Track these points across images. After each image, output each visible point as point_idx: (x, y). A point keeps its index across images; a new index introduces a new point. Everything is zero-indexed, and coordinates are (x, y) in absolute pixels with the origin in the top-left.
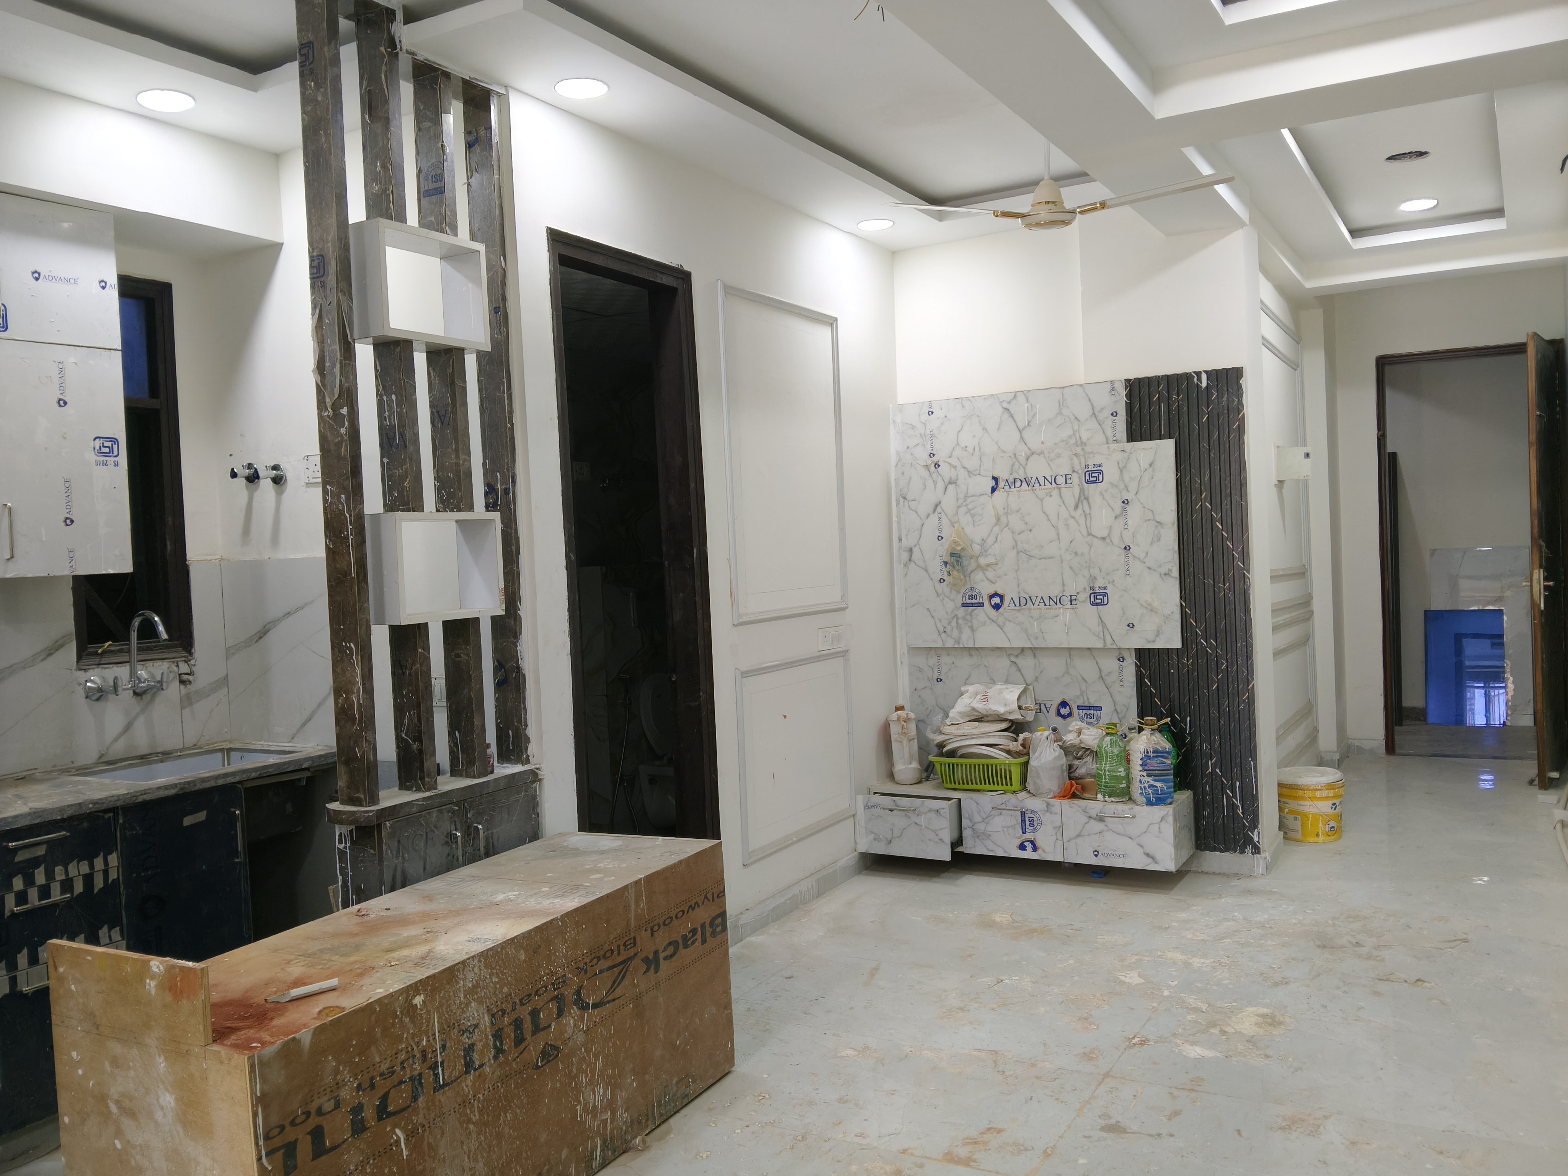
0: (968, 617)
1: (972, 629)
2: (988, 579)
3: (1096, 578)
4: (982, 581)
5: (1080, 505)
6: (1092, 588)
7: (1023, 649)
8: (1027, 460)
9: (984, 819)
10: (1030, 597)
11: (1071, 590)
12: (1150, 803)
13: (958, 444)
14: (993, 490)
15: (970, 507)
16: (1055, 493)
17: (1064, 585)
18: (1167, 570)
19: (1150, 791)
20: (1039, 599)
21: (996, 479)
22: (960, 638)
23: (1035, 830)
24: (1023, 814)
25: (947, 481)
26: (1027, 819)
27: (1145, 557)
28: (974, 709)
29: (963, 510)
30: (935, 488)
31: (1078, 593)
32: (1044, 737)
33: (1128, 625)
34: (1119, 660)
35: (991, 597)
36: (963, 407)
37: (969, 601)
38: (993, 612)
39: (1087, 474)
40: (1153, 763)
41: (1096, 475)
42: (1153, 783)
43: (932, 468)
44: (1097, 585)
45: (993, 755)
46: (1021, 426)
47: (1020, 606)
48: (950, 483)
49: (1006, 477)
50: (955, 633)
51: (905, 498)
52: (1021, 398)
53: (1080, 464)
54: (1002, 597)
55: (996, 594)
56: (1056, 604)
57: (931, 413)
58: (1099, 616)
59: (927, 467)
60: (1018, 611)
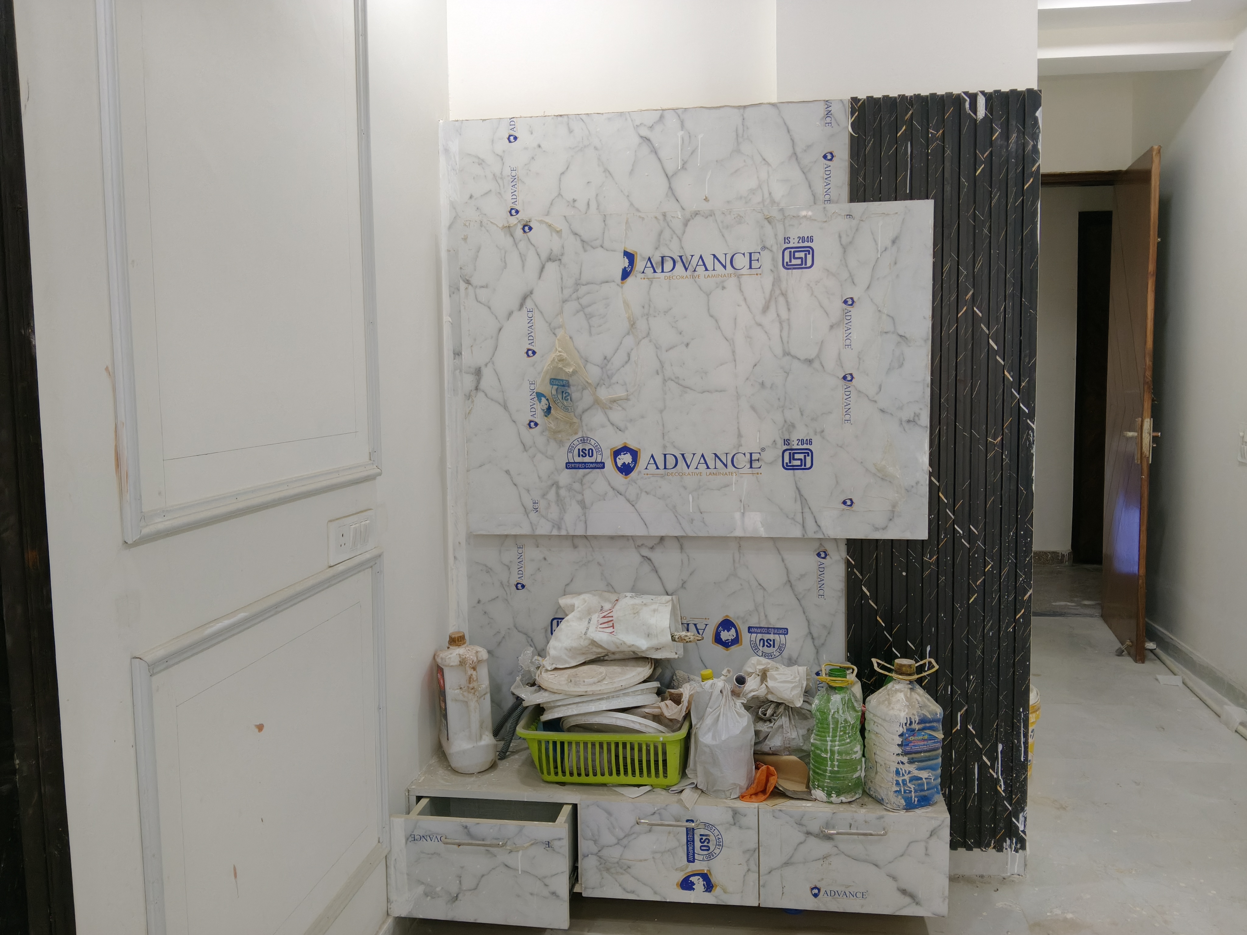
0: (577, 486)
1: (582, 504)
2: (613, 424)
3: (793, 426)
4: (603, 426)
5: (773, 305)
6: (787, 442)
7: (662, 539)
8: (686, 225)
9: (619, 840)
10: (683, 455)
11: (751, 445)
12: (910, 806)
13: (560, 195)
14: (626, 274)
15: (584, 301)
16: (731, 283)
17: (740, 436)
18: (912, 415)
19: (912, 787)
20: (698, 457)
21: (630, 256)
22: (561, 519)
23: (710, 857)
25: (544, 256)
26: (697, 839)
27: (877, 394)
28: (594, 643)
29: (572, 306)
30: (523, 266)
31: (763, 449)
32: (717, 692)
33: (844, 503)
34: (819, 555)
35: (616, 453)
36: (571, 131)
37: (578, 460)
38: (619, 478)
39: (787, 253)
40: (918, 742)
41: (802, 255)
42: (916, 773)
43: (519, 232)
44: (795, 437)
45: (637, 727)
46: (670, 169)
47: (665, 468)
48: (550, 259)
49: (647, 254)
50: (554, 513)
51: (468, 282)
52: (672, 121)
53: (776, 235)
54: (635, 454)
55: (625, 449)
56: (726, 466)
57: (512, 138)
58: (798, 488)
59: (508, 229)
60: (662, 476)
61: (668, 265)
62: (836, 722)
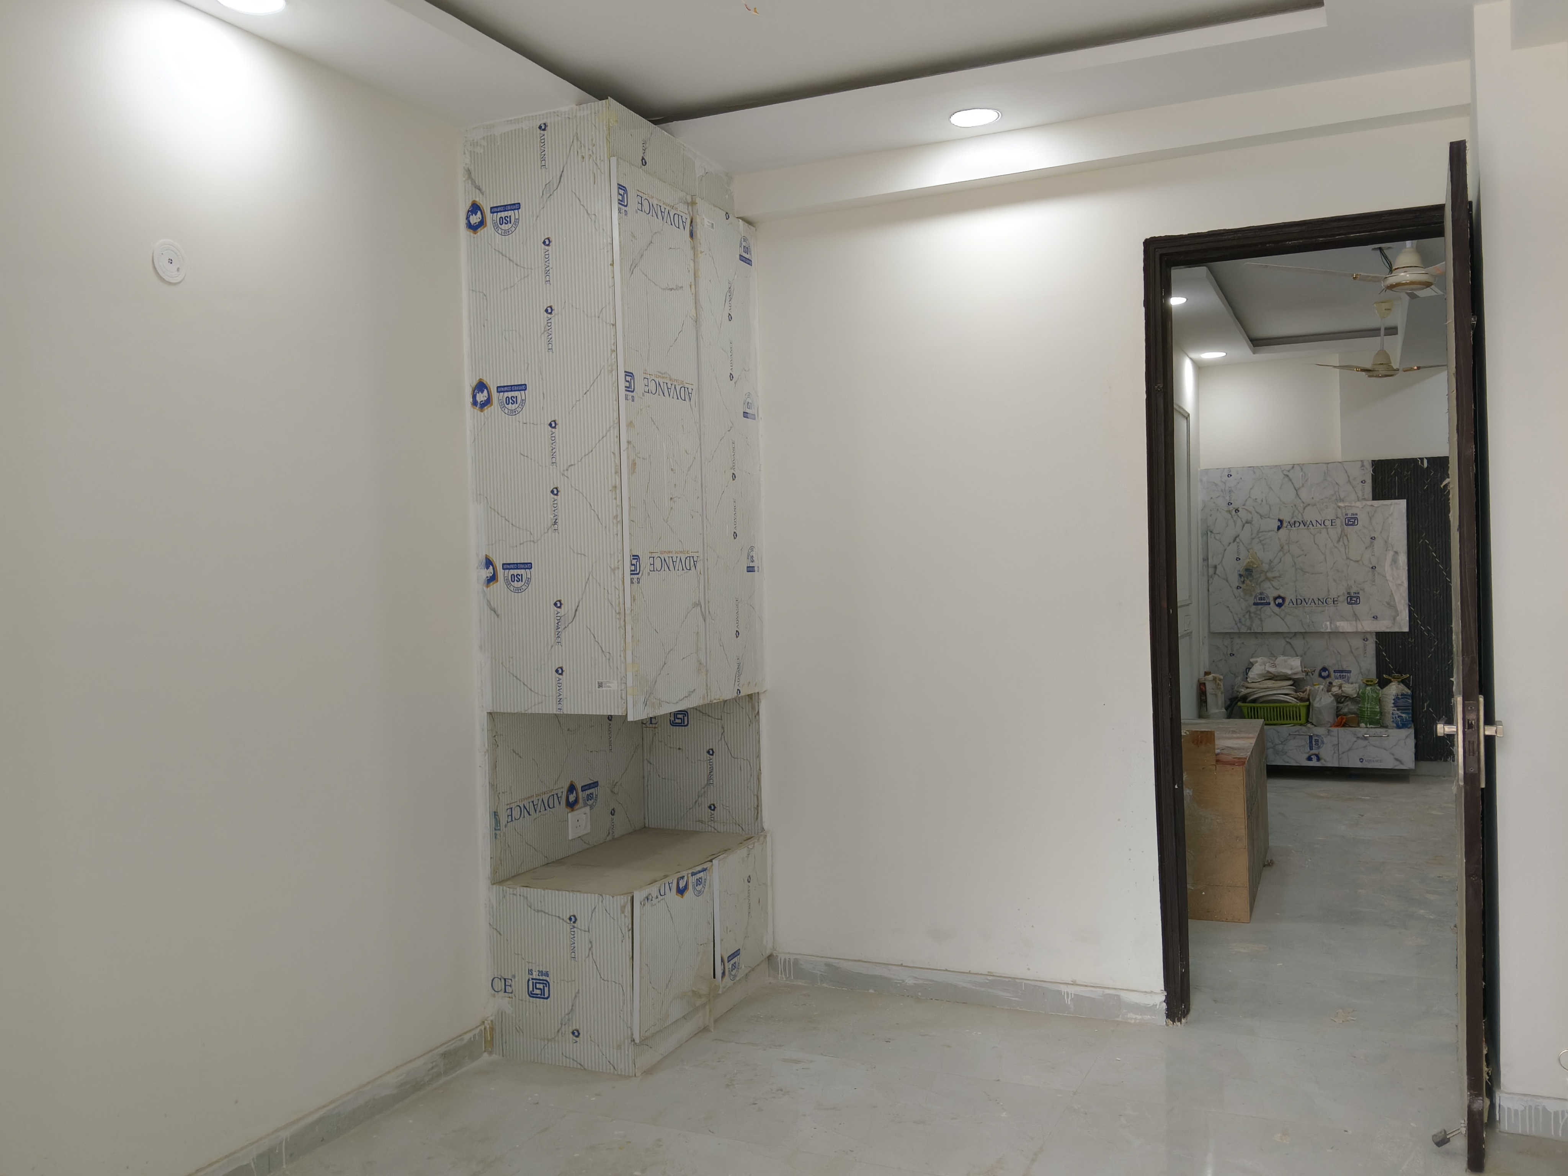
0: (1258, 612)
1: (1261, 620)
2: (1274, 587)
3: (1351, 587)
4: (1270, 588)
5: (1341, 540)
6: (1348, 593)
7: (1296, 634)
8: (1304, 509)
9: (1282, 742)
10: (1304, 599)
11: (1334, 594)
12: (1398, 727)
13: (1250, 497)
14: (1279, 528)
15: (1261, 539)
16: (1324, 531)
17: (1329, 591)
18: (1400, 582)
19: (1399, 719)
20: (1310, 600)
21: (1281, 521)
22: (1252, 625)
23: (1319, 748)
24: (1311, 737)
25: (1244, 522)
26: (1313, 741)
27: (1386, 574)
28: (1268, 672)
29: (1256, 541)
30: (1235, 526)
31: (1339, 596)
32: (1321, 689)
33: (1374, 617)
34: (1364, 640)
35: (1275, 599)
36: (1254, 472)
37: (1259, 602)
38: (1277, 609)
39: (1347, 520)
40: (1401, 702)
41: (1353, 520)
42: (1400, 714)
43: (1234, 512)
44: (1352, 591)
45: (1288, 700)
46: (1297, 486)
47: (1297, 604)
48: (1247, 522)
49: (1288, 520)
50: (1248, 623)
51: (1211, 532)
52: (1297, 468)
53: (1342, 513)
54: (1284, 599)
55: (1279, 597)
56: (1323, 603)
57: (1230, 476)
58: (1354, 611)
59: (1229, 512)
60: (1295, 608)
61: (1297, 524)
62: (1368, 696)
